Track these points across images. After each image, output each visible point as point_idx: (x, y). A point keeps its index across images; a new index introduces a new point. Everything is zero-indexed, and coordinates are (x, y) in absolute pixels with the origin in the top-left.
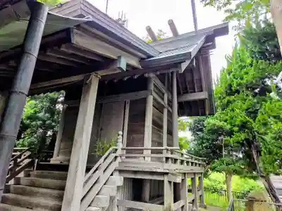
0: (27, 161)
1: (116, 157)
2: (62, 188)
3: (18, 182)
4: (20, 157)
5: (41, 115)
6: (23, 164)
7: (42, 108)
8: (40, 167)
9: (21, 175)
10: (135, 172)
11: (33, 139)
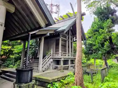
0: (31, 57)
1: (51, 55)
2: (38, 63)
3: (30, 62)
4: (29, 56)
5: (33, 44)
6: (30, 58)
7: (34, 42)
8: (34, 58)
9: (30, 60)
10: (55, 58)
11: (32, 51)
